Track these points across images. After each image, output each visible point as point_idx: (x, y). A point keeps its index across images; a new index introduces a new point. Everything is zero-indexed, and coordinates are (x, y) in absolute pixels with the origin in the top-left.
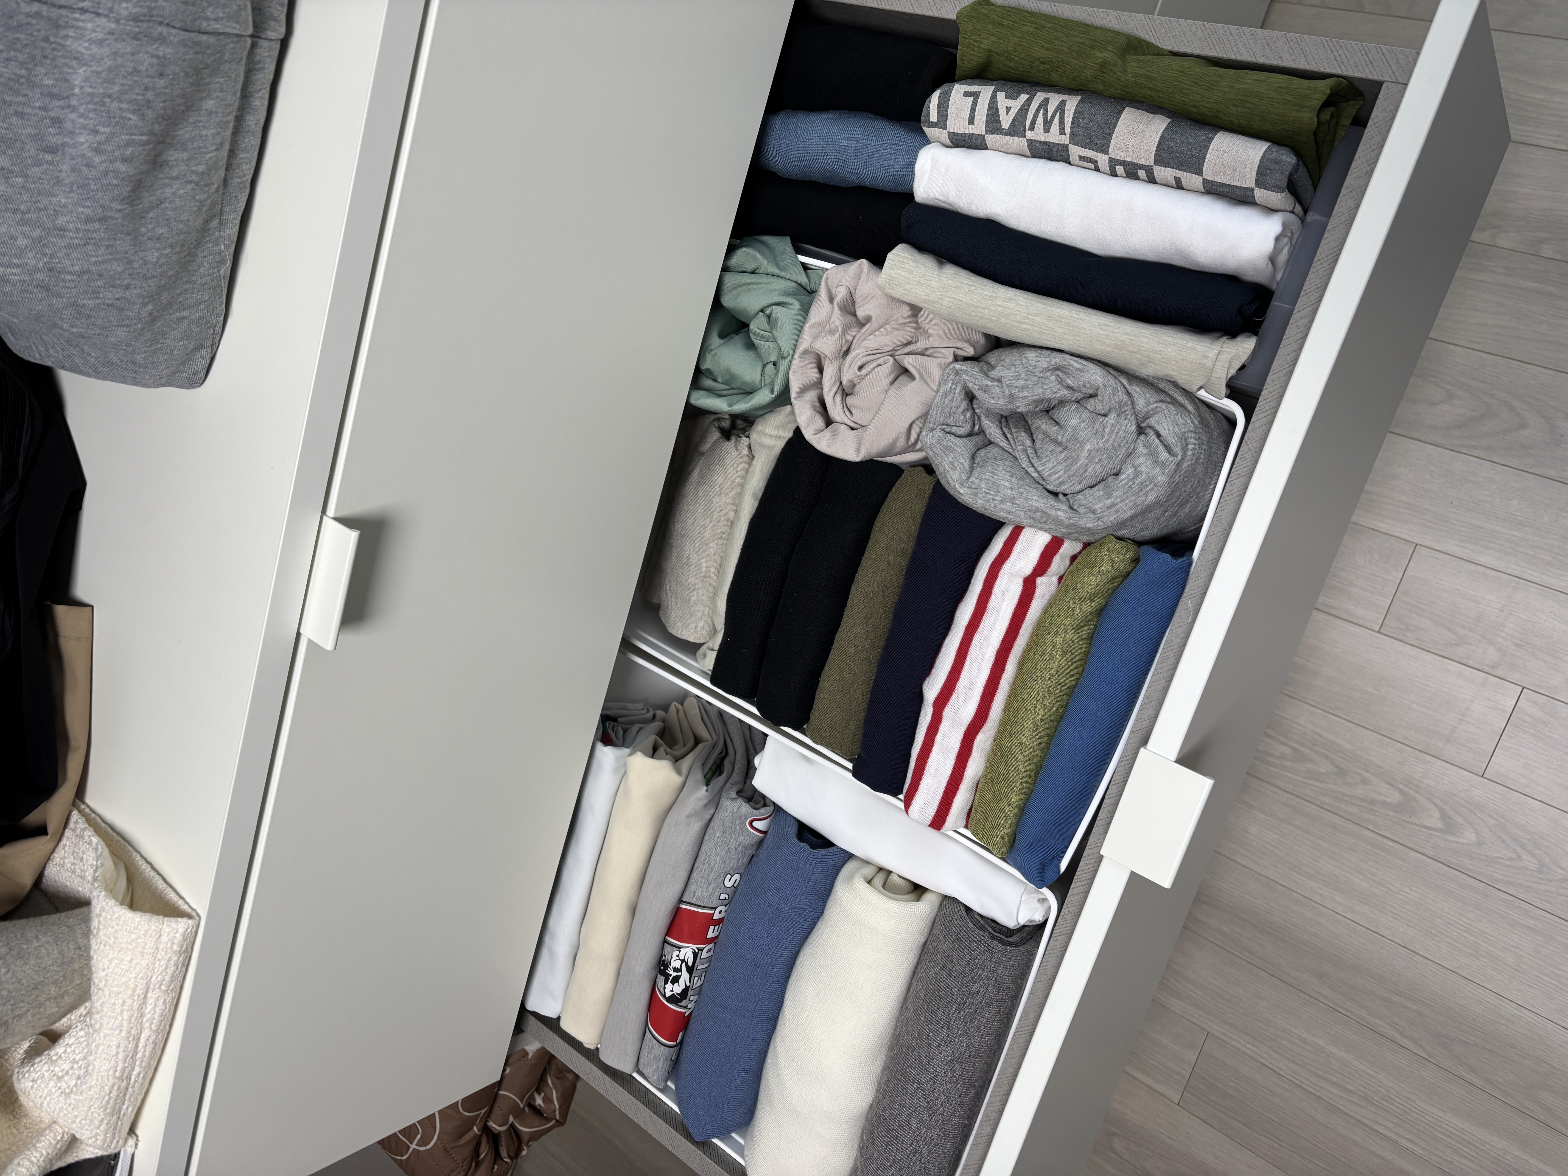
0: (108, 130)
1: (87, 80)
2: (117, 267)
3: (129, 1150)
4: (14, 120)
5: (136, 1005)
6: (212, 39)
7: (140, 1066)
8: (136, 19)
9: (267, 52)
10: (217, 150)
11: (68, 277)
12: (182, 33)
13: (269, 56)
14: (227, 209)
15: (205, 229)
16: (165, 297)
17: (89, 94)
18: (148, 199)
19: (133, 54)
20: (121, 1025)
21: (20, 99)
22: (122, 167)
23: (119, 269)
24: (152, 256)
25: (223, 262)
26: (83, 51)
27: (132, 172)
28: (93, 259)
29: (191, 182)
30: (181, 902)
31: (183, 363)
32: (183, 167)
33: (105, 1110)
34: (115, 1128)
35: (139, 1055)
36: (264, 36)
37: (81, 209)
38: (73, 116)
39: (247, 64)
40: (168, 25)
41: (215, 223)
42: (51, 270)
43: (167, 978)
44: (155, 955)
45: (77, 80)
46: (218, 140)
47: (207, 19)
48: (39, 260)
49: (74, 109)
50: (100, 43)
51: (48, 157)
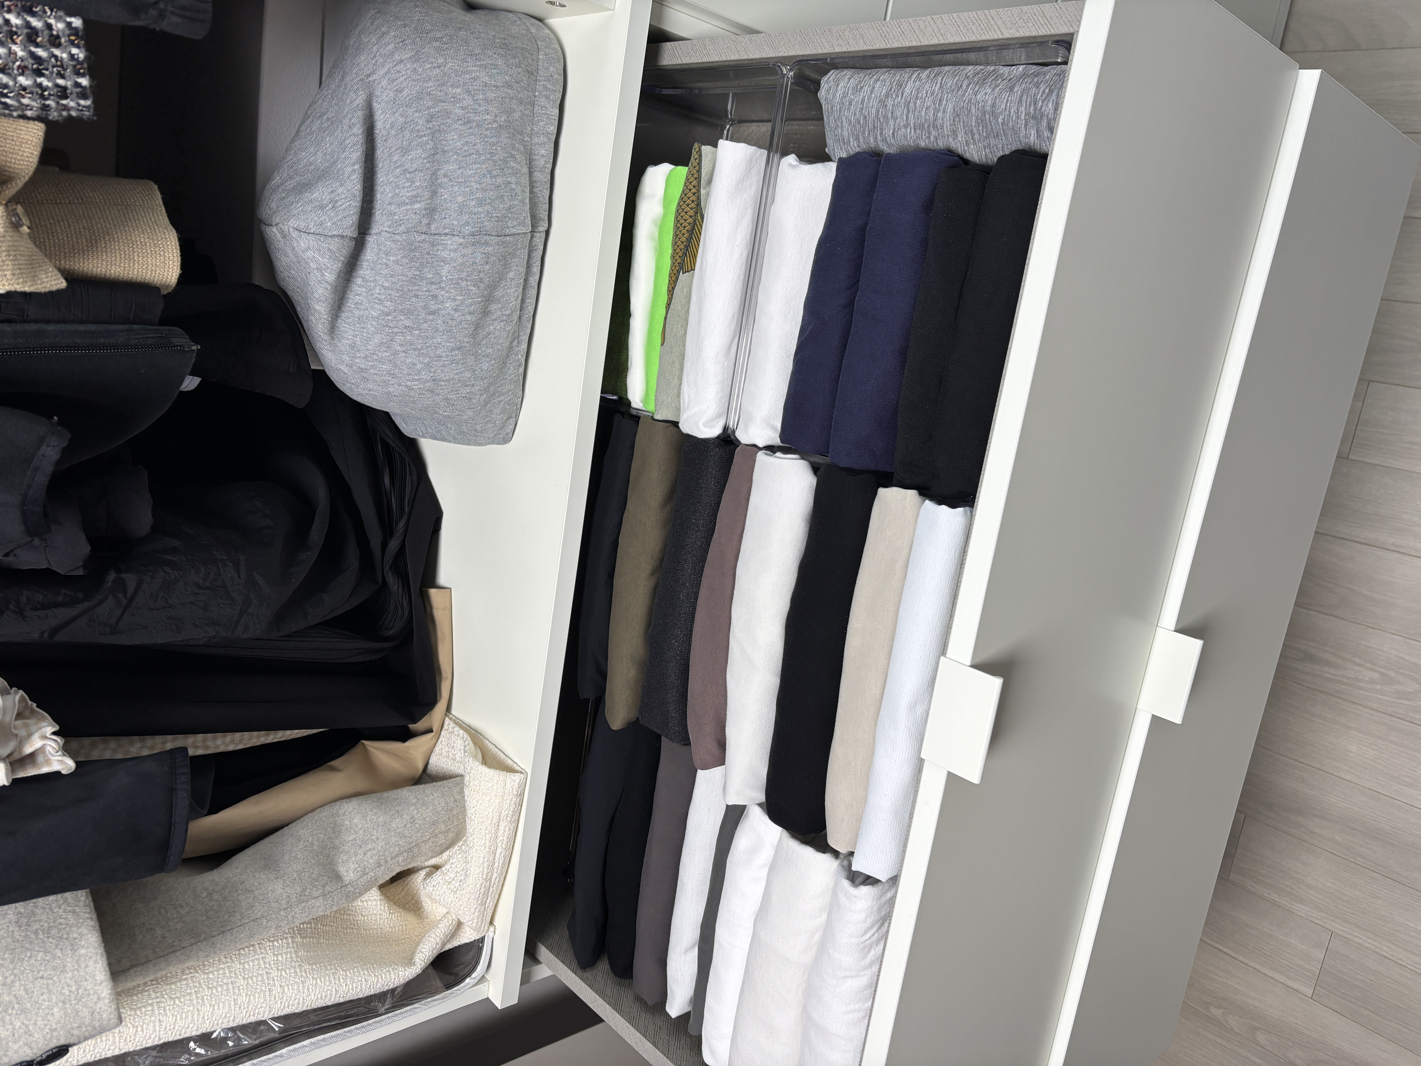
0: (461, 298)
1: (449, 272)
2: (468, 374)
3: (491, 934)
4: (414, 299)
5: (493, 831)
6: (511, 239)
7: (497, 872)
8: (473, 234)
9: (539, 238)
10: (516, 300)
11: (443, 383)
12: (497, 238)
13: (540, 242)
14: (521, 334)
15: (511, 347)
16: (492, 389)
17: (451, 280)
18: (482, 333)
19: (472, 254)
20: (485, 844)
21: (417, 288)
22: (469, 318)
23: (469, 376)
24: (485, 366)
25: (520, 365)
26: (447, 256)
27: (474, 319)
28: (455, 372)
29: (503, 321)
30: (515, 765)
31: (501, 429)
32: (499, 313)
33: (477, 901)
34: (483, 916)
35: (496, 865)
36: (536, 230)
37: (448, 344)
38: (443, 293)
39: (529, 248)
40: (489, 235)
41: (515, 343)
42: (434, 380)
43: (511, 813)
44: (503, 797)
45: (444, 273)
46: (516, 294)
47: (508, 228)
48: (428, 375)
49: (443, 289)
50: (455, 251)
51: (431, 317)
